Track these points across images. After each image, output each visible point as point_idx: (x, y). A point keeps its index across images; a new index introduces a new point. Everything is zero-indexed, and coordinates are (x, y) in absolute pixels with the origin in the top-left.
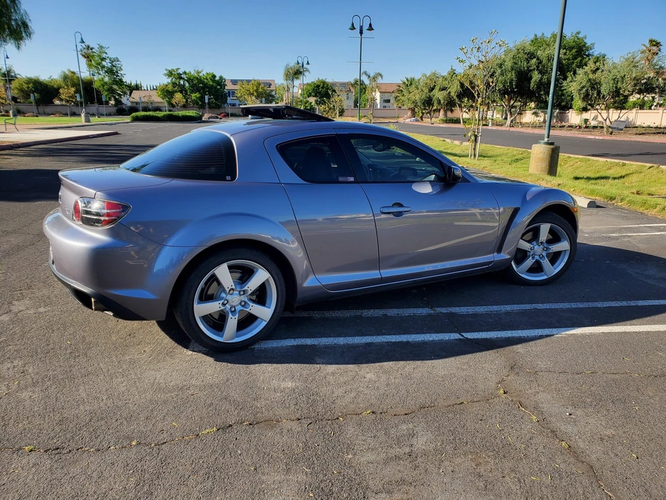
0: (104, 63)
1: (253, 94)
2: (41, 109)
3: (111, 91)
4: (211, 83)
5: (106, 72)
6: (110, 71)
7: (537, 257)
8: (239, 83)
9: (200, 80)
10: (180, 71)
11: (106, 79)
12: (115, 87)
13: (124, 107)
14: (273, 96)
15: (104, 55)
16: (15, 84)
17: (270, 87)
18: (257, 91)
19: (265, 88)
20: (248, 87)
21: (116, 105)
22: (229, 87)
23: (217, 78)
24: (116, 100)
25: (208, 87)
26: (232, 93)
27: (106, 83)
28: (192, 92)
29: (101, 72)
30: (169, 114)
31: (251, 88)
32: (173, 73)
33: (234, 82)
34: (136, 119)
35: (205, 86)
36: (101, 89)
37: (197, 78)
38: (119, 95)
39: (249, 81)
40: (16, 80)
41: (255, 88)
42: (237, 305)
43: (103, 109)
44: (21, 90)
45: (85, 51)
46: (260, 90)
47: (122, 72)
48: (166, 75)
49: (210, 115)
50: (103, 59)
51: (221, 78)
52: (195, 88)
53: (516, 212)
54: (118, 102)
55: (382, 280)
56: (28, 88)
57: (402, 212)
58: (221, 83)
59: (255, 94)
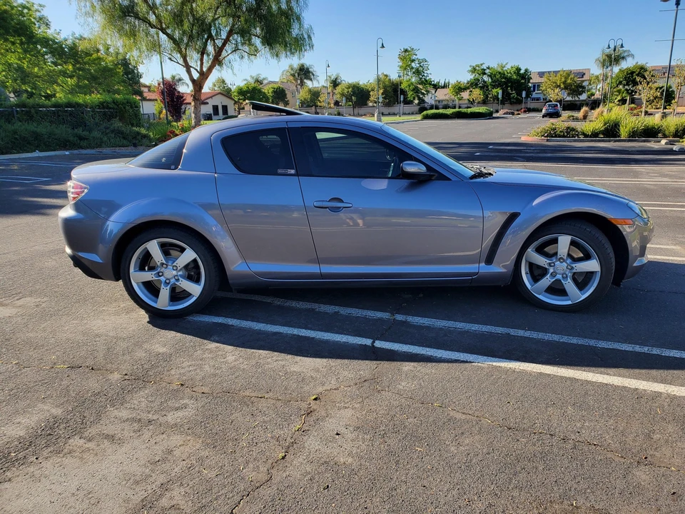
0: (413, 65)
1: (559, 86)
2: (356, 110)
3: (416, 90)
4: (515, 77)
5: (414, 73)
6: (418, 72)
7: (559, 277)
8: (546, 75)
9: (502, 74)
10: (484, 67)
11: (413, 80)
12: (420, 87)
13: (426, 105)
14: (584, 87)
15: (414, 57)
16: (339, 89)
17: (582, 77)
18: (564, 83)
19: (576, 79)
20: (555, 78)
21: (419, 104)
22: (535, 79)
23: (522, 72)
24: (419, 98)
25: (511, 82)
26: (536, 86)
27: (412, 84)
28: (494, 87)
29: (409, 73)
30: (458, 112)
31: (559, 80)
32: (477, 68)
33: (541, 74)
34: (427, 117)
35: (509, 80)
36: (407, 89)
37: (500, 73)
38: (423, 94)
39: (556, 72)
40: (340, 86)
41: (563, 80)
42: (172, 278)
43: (408, 108)
44: (343, 95)
45: (403, 54)
46: (569, 81)
47: (428, 72)
48: (469, 71)
49: (506, 111)
50: (413, 61)
51: (526, 70)
52: (496, 84)
53: (513, 216)
54: (421, 101)
55: (322, 276)
56: (348, 92)
57: (340, 207)
58: (525, 76)
59: (562, 86)
